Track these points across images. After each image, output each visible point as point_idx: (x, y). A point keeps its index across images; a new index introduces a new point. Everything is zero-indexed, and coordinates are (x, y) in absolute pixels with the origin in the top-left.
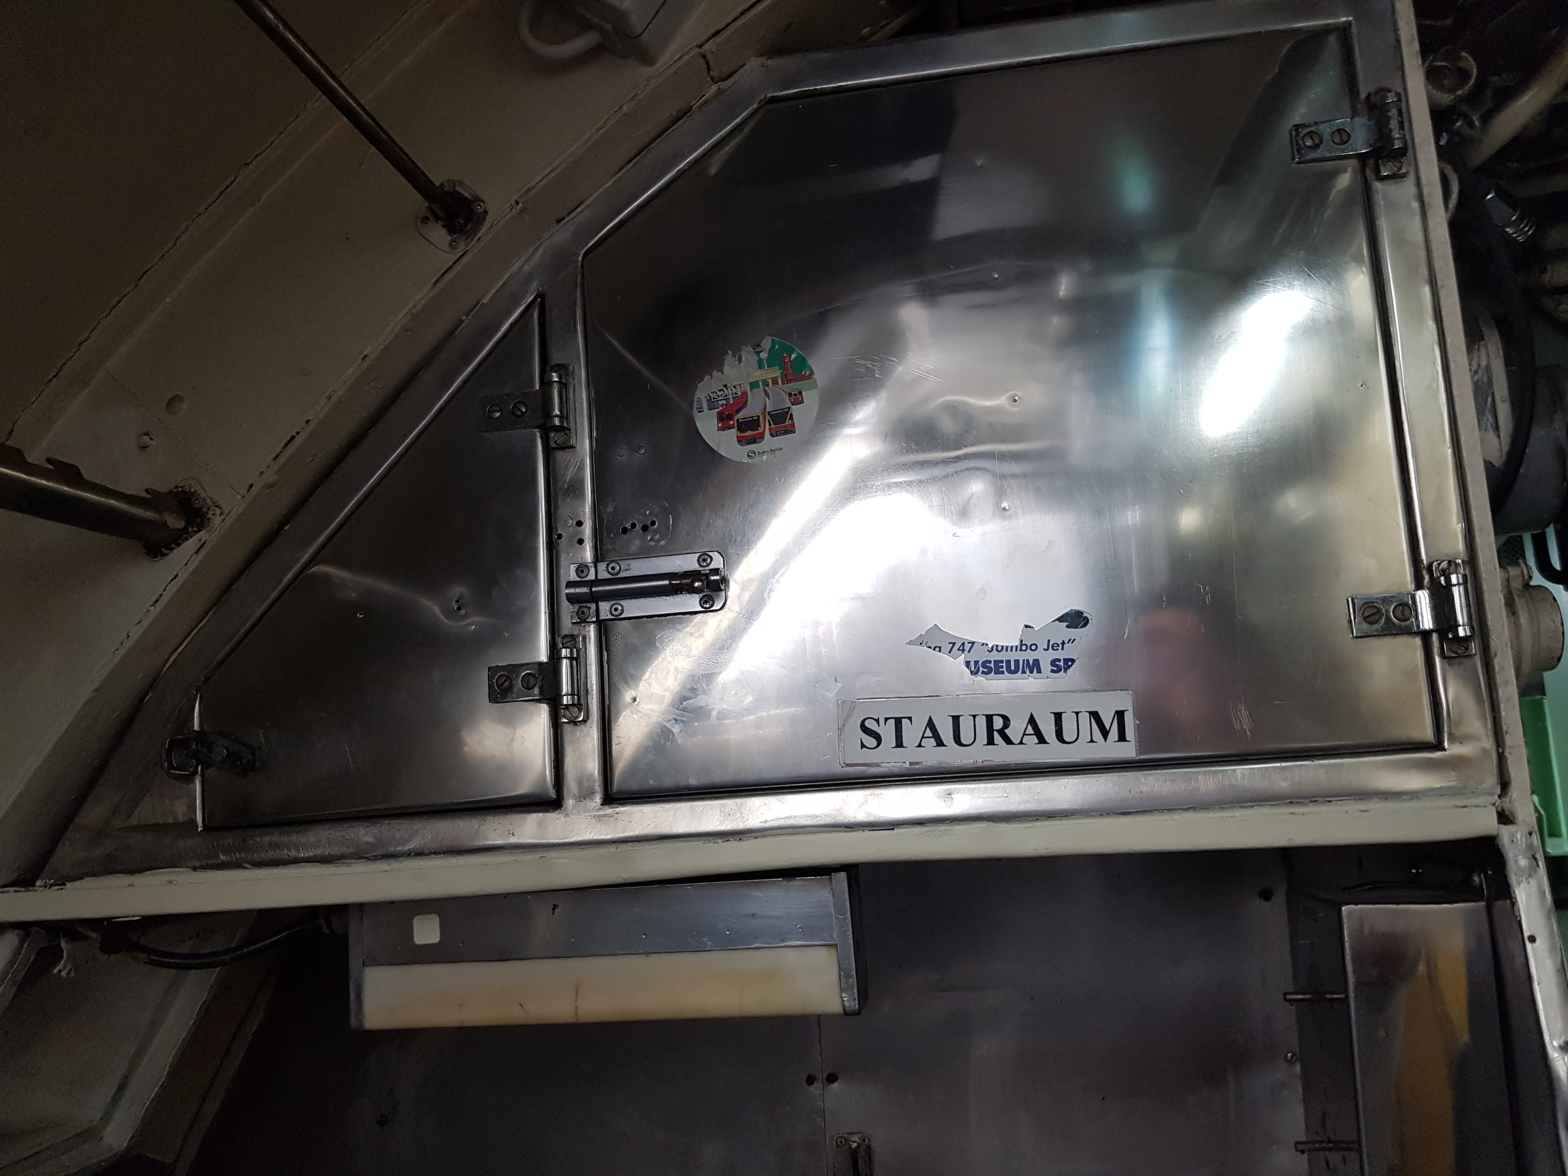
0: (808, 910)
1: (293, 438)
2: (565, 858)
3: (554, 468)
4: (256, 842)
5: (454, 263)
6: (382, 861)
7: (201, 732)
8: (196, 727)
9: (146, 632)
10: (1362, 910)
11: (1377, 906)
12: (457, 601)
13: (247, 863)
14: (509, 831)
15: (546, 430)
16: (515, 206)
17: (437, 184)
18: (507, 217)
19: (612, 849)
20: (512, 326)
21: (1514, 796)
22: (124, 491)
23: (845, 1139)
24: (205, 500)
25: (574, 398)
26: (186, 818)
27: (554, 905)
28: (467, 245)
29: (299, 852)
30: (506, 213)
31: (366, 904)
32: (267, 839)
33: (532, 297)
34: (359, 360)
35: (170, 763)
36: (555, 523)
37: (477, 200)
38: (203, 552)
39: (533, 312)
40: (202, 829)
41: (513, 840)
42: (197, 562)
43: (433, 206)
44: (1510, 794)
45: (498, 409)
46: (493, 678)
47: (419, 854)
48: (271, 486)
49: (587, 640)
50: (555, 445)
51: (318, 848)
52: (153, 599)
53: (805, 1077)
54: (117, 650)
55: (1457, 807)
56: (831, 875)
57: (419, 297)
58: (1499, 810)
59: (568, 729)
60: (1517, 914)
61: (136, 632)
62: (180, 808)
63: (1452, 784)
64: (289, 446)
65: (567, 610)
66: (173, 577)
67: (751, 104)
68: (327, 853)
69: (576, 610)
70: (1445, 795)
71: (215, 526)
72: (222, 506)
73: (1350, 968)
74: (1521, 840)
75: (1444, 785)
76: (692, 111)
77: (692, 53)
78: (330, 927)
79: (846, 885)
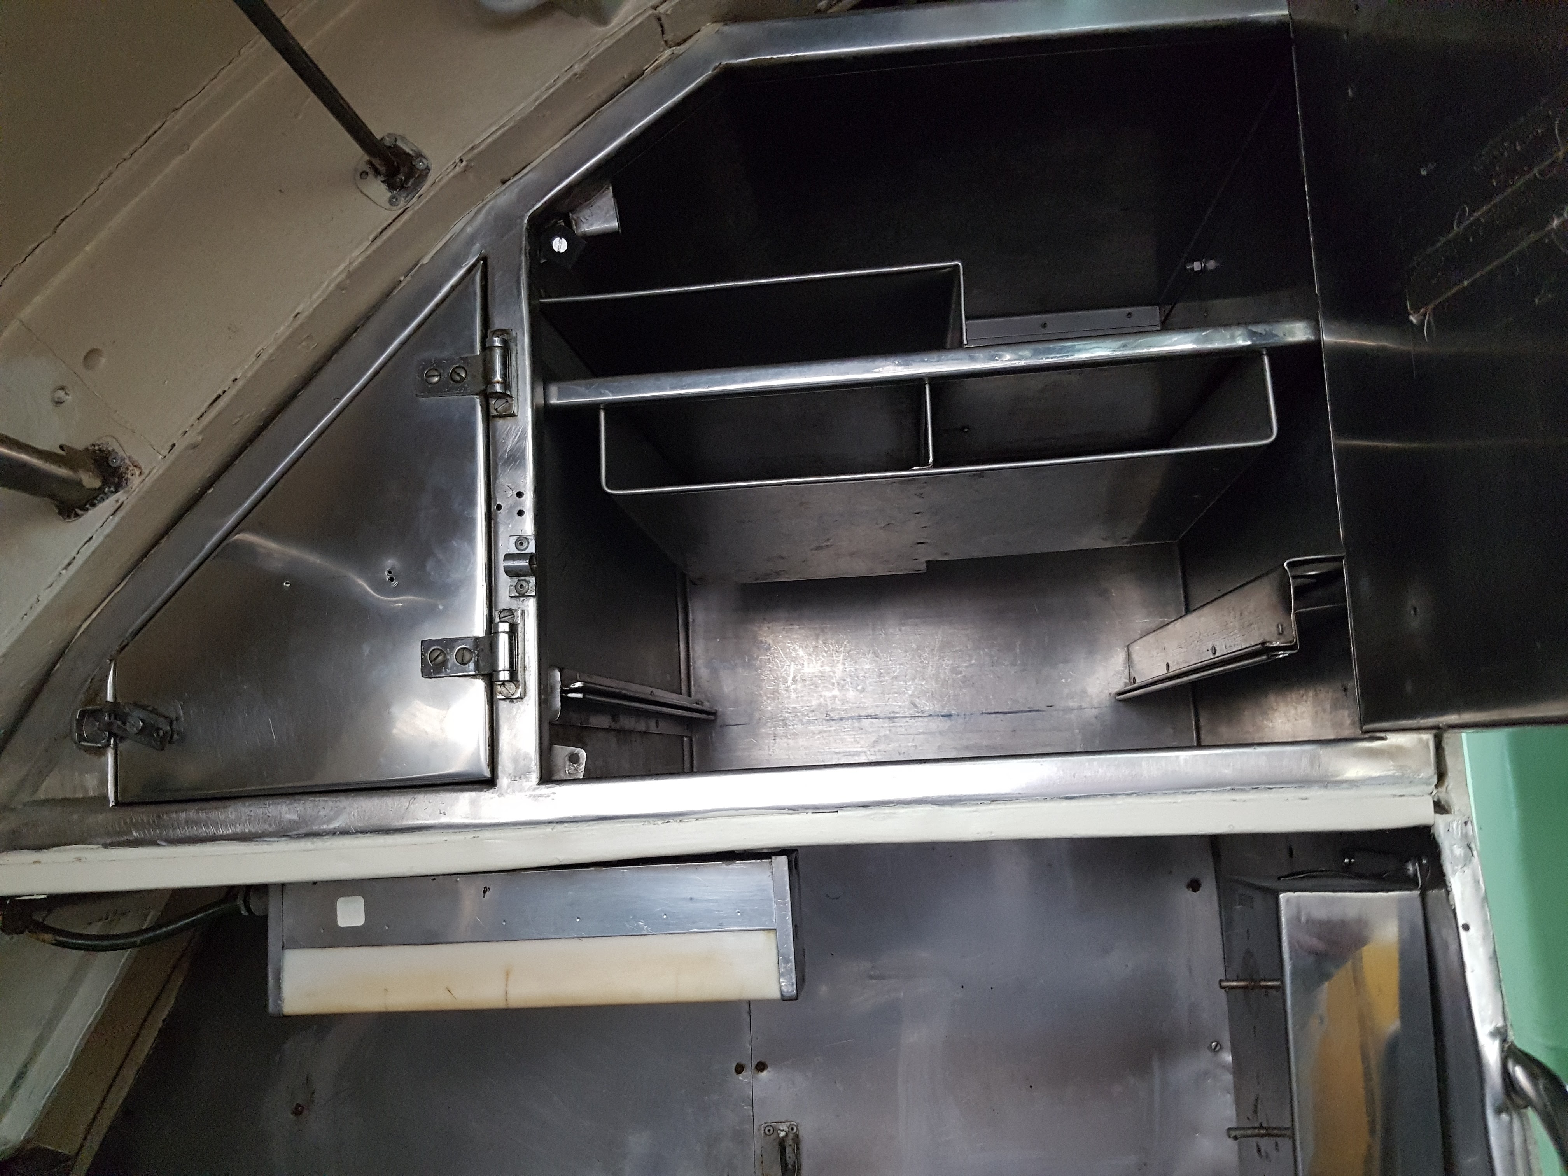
0: (747, 894)
1: (219, 396)
2: (498, 839)
3: (494, 436)
4: (171, 818)
5: (394, 220)
6: (306, 839)
7: (115, 703)
8: (110, 697)
9: (58, 595)
10: (1299, 897)
11: (1314, 894)
12: (390, 572)
13: (162, 840)
14: (440, 811)
15: (487, 396)
16: (459, 163)
17: (378, 137)
18: (451, 174)
19: (548, 829)
20: (453, 288)
21: (1450, 787)
22: (36, 446)
23: (773, 1127)
24: (123, 460)
25: (517, 364)
26: (96, 794)
27: (485, 888)
28: (408, 202)
29: (217, 829)
30: (449, 170)
31: (287, 883)
32: (183, 815)
33: (474, 259)
34: (291, 318)
35: (81, 735)
36: (494, 493)
37: (420, 155)
38: (120, 514)
39: (476, 273)
40: (114, 804)
41: (444, 820)
42: (113, 524)
43: (374, 161)
44: (1446, 784)
45: (437, 374)
46: (426, 652)
47: (345, 832)
48: (195, 446)
49: (526, 615)
50: (495, 413)
51: (238, 825)
52: (66, 562)
53: (734, 1065)
54: (26, 615)
55: (1395, 796)
56: (771, 858)
57: (356, 253)
58: (1436, 800)
59: (503, 707)
60: (1452, 903)
61: (46, 597)
62: (91, 782)
63: (1390, 773)
64: (214, 405)
65: (505, 583)
66: (87, 539)
67: (706, 70)
68: (247, 831)
69: (515, 584)
70: (1384, 784)
71: (134, 487)
72: (143, 467)
73: (1286, 956)
74: (1457, 829)
75: (1383, 774)
76: (644, 75)
77: (647, 14)
78: (249, 909)
79: (786, 869)
